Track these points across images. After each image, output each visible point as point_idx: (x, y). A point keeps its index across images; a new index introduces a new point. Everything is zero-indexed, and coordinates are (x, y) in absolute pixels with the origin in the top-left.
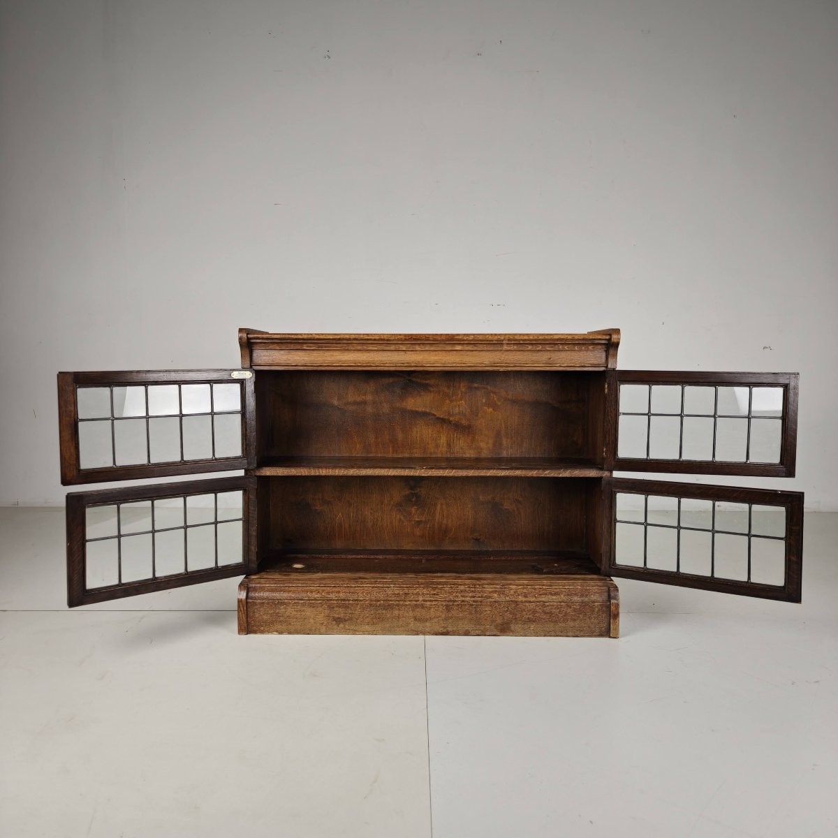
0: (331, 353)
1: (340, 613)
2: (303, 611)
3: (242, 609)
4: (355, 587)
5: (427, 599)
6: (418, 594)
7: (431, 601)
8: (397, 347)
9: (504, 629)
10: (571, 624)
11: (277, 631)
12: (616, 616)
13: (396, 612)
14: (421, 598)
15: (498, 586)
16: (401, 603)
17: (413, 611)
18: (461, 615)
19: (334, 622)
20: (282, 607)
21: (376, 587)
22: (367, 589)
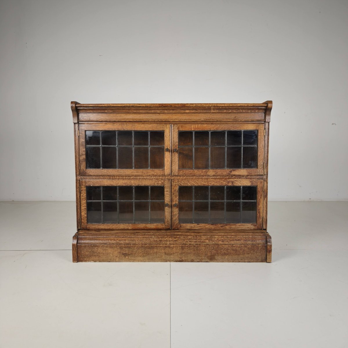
0: (120, 115)
1: (126, 251)
2: (107, 250)
3: (75, 249)
4: (134, 237)
5: (171, 243)
6: (167, 241)
7: (173, 244)
8: (155, 111)
9: (212, 259)
10: (247, 256)
11: (93, 261)
12: (270, 251)
13: (155, 250)
14: (168, 243)
15: (209, 236)
16: (158, 245)
17: (164, 249)
18: (189, 251)
19: (123, 256)
20: (96, 248)
21: (145, 237)
22: (140, 238)
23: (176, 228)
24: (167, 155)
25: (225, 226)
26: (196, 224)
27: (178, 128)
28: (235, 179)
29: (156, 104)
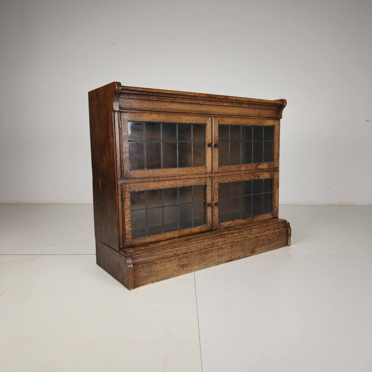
1: (184, 262)
2: (166, 265)
3: (131, 273)
4: (189, 245)
5: (223, 244)
6: (218, 242)
7: (225, 244)
8: (199, 102)
10: (276, 243)
11: (151, 282)
12: (290, 235)
13: (210, 254)
14: (220, 244)
16: (212, 248)
17: (217, 252)
19: (181, 268)
20: (154, 266)
21: (199, 242)
22: (195, 244)
23: (217, 228)
24: (209, 150)
25: (253, 219)
26: (232, 221)
27: (218, 122)
28: (260, 173)
29: (204, 94)
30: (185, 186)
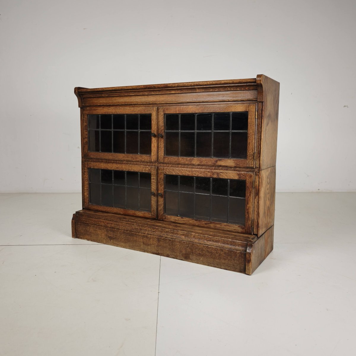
1: (111, 234)
2: (97, 231)
3: (73, 226)
4: (119, 222)
5: (149, 233)
6: (146, 230)
7: (151, 235)
8: (143, 93)
9: (186, 257)
10: (223, 261)
11: (87, 239)
12: (249, 261)
13: (135, 238)
14: (147, 233)
16: (137, 233)
17: (142, 239)
18: (165, 245)
19: (109, 239)
20: (88, 227)
21: (128, 224)
22: (123, 224)
23: (161, 219)
24: (154, 140)
25: (209, 224)
26: (180, 218)
27: (164, 111)
28: (221, 171)
29: (141, 86)
30: (129, 171)
